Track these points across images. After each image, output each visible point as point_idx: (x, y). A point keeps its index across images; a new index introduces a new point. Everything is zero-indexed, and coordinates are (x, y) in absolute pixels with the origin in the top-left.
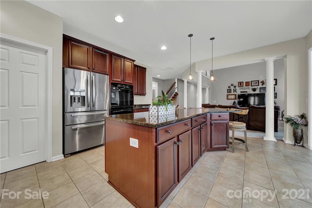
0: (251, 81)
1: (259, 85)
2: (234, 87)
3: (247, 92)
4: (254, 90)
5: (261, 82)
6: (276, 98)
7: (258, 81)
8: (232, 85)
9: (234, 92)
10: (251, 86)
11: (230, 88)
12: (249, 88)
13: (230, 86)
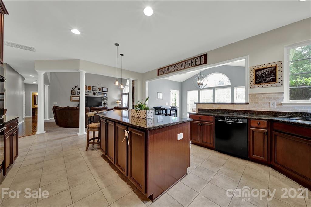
0: (92, 87)
1: (97, 91)
2: (78, 89)
3: (89, 95)
4: (94, 94)
5: (99, 89)
6: (107, 101)
7: (97, 87)
8: (76, 87)
9: (78, 94)
10: (92, 90)
11: (74, 90)
12: (90, 92)
13: (75, 87)
